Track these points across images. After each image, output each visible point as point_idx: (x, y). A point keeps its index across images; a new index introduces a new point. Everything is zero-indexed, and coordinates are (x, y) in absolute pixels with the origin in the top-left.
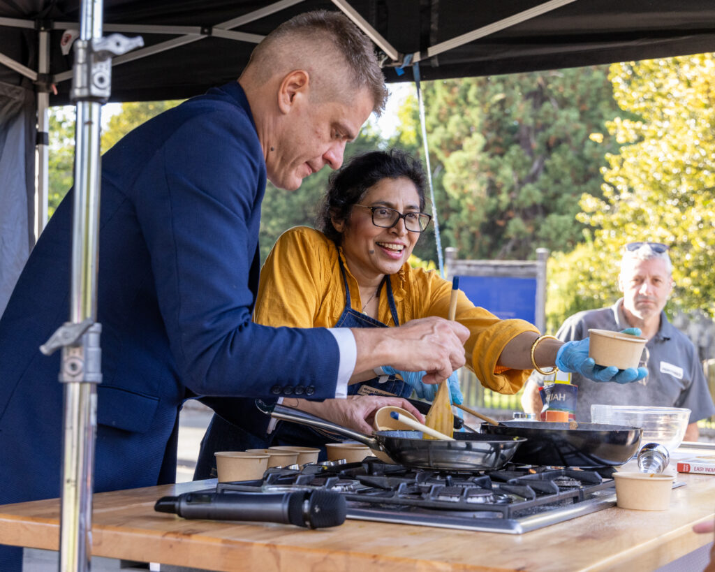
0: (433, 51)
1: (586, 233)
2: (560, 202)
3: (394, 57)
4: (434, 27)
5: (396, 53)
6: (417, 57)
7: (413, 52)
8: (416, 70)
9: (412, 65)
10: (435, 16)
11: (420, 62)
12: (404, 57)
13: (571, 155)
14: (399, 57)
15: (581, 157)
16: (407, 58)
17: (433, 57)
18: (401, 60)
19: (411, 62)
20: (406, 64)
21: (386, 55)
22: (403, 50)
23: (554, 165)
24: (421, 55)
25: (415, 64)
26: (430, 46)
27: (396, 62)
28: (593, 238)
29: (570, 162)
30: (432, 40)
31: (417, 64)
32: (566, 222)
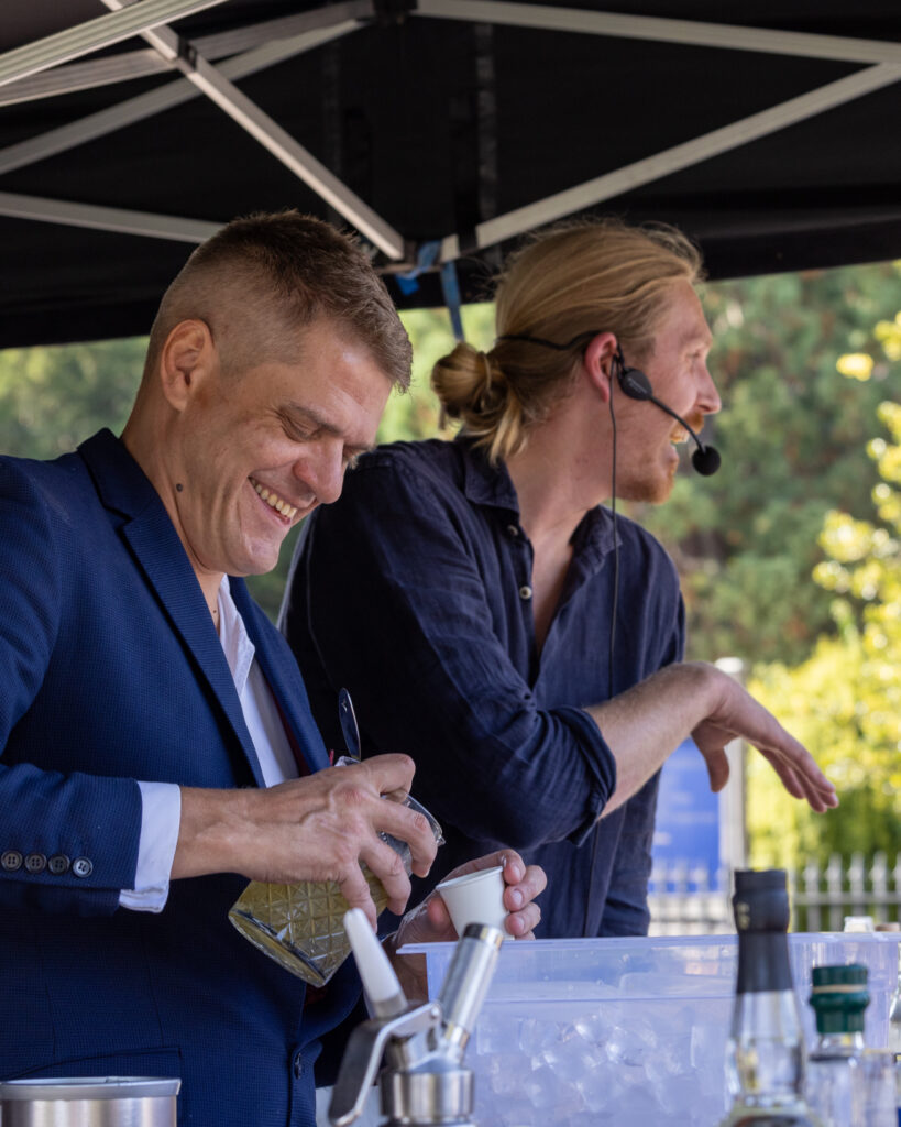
0: (491, 233)
1: (841, 611)
2: (763, 523)
3: (392, 251)
4: (487, 171)
5: (399, 240)
6: (450, 249)
7: (439, 237)
8: (450, 281)
9: (437, 268)
10: (488, 146)
11: (457, 262)
12: (417, 249)
13: (783, 396)
14: (406, 251)
15: (808, 402)
16: (427, 250)
17: (490, 249)
18: (410, 256)
19: (436, 260)
20: (424, 267)
21: (372, 245)
22: (415, 234)
23: (739, 426)
24: (462, 245)
25: (445, 265)
26: (480, 220)
27: (399, 262)
28: (861, 627)
29: (784, 417)
30: (485, 205)
31: (452, 268)
32: (779, 576)
